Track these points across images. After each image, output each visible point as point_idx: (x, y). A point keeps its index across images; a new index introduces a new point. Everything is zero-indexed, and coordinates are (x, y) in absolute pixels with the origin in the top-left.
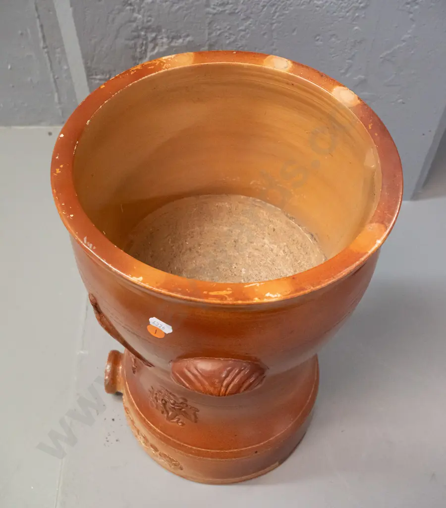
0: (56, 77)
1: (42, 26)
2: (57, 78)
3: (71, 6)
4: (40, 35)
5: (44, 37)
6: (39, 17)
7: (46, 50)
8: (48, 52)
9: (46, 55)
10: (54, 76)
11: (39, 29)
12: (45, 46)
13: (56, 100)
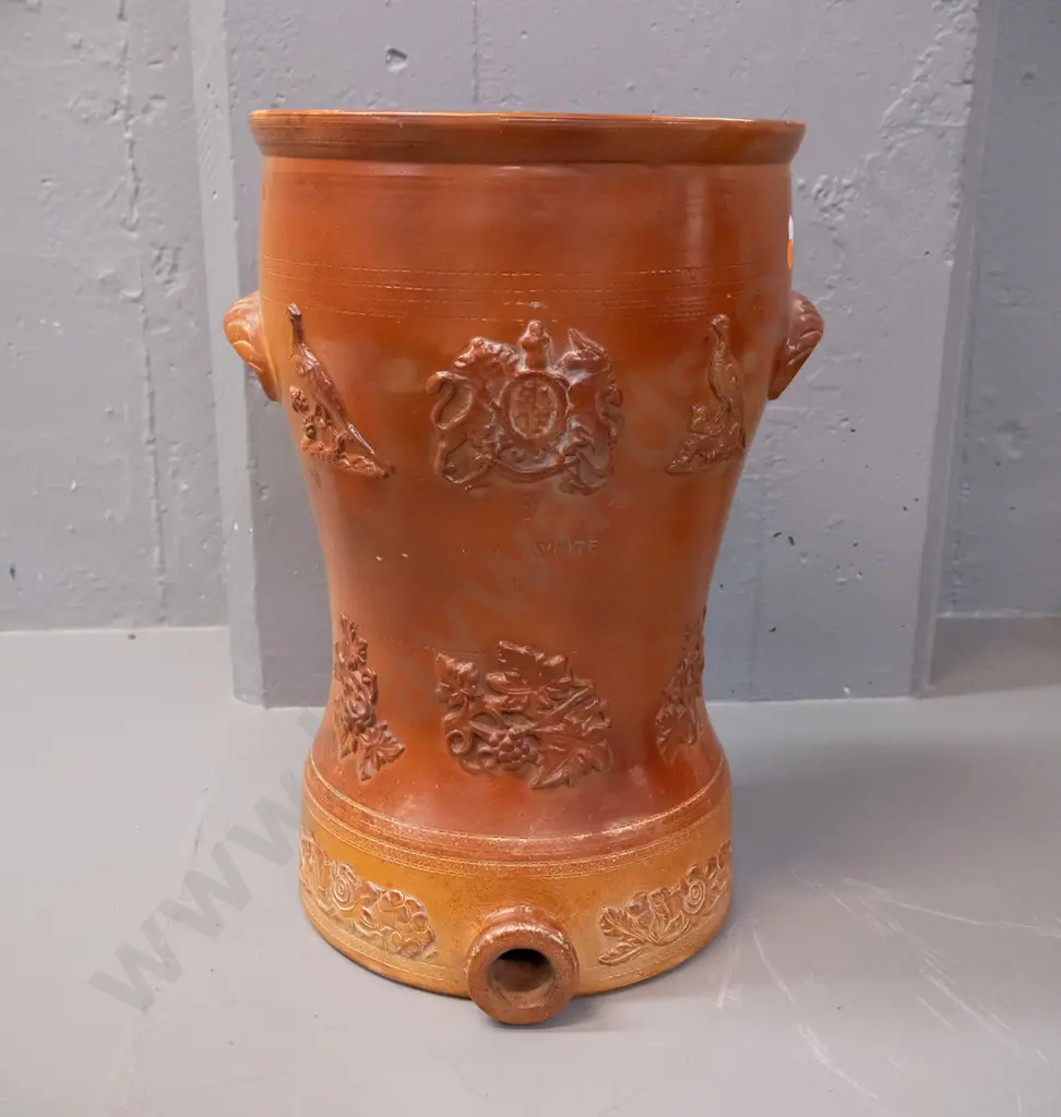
0: (163, 508)
1: (152, 395)
2: (165, 511)
3: (236, 218)
4: (146, 415)
5: (152, 420)
6: (149, 378)
7: (151, 448)
8: (153, 453)
9: (151, 458)
10: (158, 506)
11: (147, 401)
12: (152, 438)
13: (155, 564)
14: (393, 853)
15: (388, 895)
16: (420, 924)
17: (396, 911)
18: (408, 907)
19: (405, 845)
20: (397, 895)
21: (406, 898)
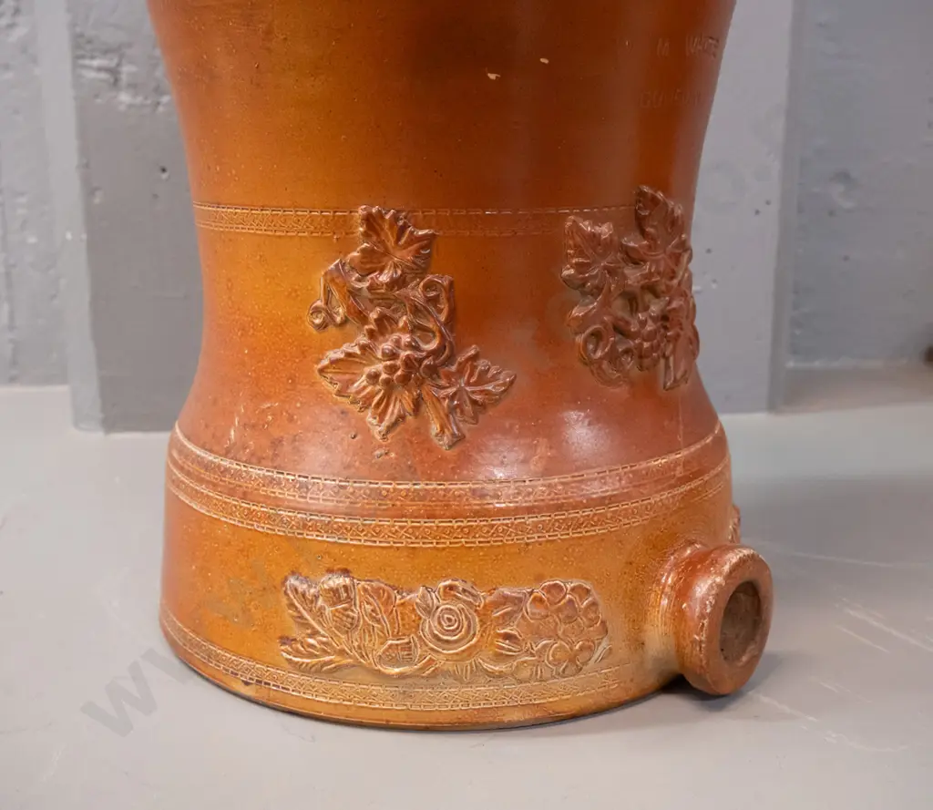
0: (11, 263)
2: (15, 265)
8: (2, 205)
10: (7, 260)
13: (4, 321)
14: (546, 527)
15: (539, 593)
16: (592, 615)
17: (559, 610)
18: (575, 597)
19: (559, 507)
20: (556, 586)
21: (569, 586)
